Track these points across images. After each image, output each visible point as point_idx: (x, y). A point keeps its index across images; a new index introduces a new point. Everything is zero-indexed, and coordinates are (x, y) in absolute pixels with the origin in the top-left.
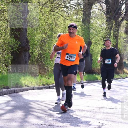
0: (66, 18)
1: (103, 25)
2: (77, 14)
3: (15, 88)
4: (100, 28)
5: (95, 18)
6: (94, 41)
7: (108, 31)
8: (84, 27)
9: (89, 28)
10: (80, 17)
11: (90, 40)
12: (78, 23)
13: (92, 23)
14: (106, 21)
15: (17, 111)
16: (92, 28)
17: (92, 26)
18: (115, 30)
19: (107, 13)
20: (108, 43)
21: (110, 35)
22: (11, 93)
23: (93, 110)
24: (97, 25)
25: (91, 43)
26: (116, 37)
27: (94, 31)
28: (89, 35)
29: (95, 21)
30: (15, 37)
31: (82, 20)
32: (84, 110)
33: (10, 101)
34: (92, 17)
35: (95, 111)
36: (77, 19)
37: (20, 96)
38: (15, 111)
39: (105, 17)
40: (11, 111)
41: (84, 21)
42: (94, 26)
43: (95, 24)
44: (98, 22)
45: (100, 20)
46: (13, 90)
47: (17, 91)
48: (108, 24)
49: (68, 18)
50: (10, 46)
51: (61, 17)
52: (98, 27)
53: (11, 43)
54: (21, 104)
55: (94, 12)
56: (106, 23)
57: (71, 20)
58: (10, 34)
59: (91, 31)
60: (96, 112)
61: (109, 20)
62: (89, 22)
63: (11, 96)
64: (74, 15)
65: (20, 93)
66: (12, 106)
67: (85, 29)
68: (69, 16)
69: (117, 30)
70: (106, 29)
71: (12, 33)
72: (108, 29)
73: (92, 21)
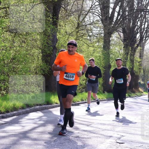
0: (89, 45)
1: (121, 51)
2: (98, 42)
3: (46, 105)
4: (119, 53)
5: (114, 45)
6: (114, 65)
7: (125, 56)
8: (104, 53)
9: (108, 53)
10: (101, 44)
11: (110, 63)
12: (99, 49)
13: (112, 49)
14: (124, 47)
15: (48, 125)
16: (111, 54)
17: (112, 51)
18: (131, 55)
19: (124, 40)
20: (120, 62)
21: (126, 59)
22: (43, 110)
23: (113, 124)
24: (116, 51)
25: (111, 66)
26: (132, 61)
27: (113, 56)
28: (109, 59)
29: (114, 48)
30: (46, 62)
31: (102, 47)
32: (105, 124)
33: (42, 116)
34: (111, 44)
35: (114, 124)
36: (99, 46)
37: (51, 112)
38: (46, 125)
39: (123, 44)
40: (43, 125)
41: (104, 47)
42: (113, 51)
43: (114, 50)
44: (117, 48)
45: (118, 47)
46: (44, 107)
47: (48, 107)
48: (125, 50)
49: (91, 45)
50: (42, 69)
51: (85, 44)
52: (117, 52)
53: (43, 67)
54: (51, 119)
55: (113, 40)
56: (124, 49)
57: (93, 47)
58: (41, 59)
59: (111, 56)
60: (115, 126)
61: (126, 47)
62: (109, 48)
63: (43, 112)
64: (96, 42)
65: (51, 110)
66: (44, 121)
67: (106, 55)
68: (91, 44)
69: (133, 55)
70: (124, 55)
71: (44, 58)
72: (125, 54)
73: (111, 48)
